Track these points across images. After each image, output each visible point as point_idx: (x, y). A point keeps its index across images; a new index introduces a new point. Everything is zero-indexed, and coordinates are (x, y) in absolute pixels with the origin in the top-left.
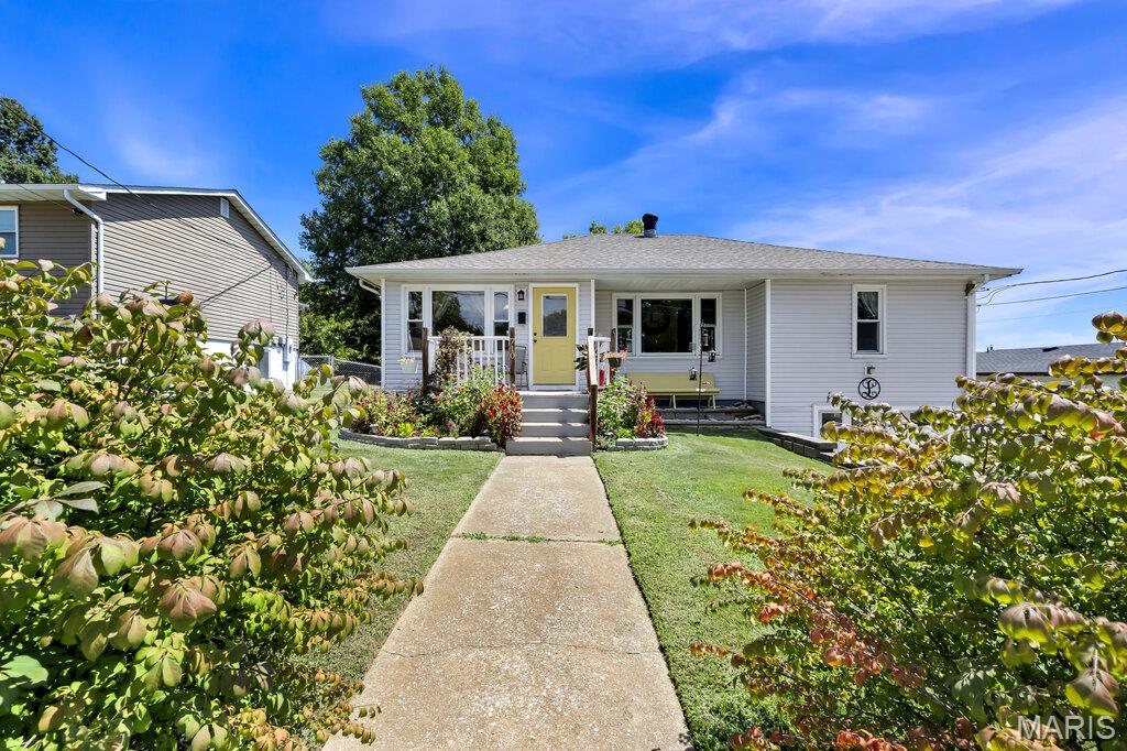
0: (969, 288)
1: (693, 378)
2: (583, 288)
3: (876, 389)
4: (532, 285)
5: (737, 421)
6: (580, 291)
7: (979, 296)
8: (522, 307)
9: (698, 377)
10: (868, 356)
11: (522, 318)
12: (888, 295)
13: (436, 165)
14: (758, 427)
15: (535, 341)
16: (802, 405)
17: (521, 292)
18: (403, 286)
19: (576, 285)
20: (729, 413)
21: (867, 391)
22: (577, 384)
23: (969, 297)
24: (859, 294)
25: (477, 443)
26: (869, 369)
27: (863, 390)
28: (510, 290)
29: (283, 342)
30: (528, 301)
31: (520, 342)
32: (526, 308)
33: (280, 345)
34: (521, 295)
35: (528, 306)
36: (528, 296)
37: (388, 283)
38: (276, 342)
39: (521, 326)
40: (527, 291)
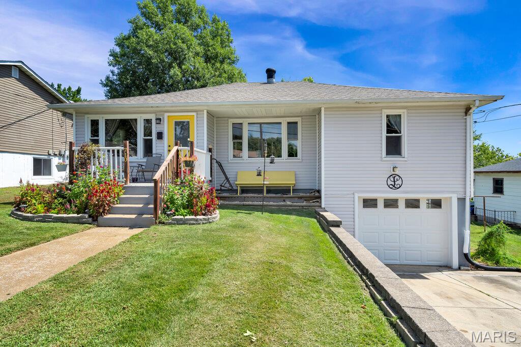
0: (467, 110)
1: (259, 175)
2: (199, 116)
3: (399, 182)
5: (305, 204)
6: (197, 117)
7: (474, 116)
8: (159, 129)
9: (262, 174)
10: (394, 159)
11: (160, 136)
12: (408, 116)
13: (174, 47)
14: (316, 208)
15: (170, 150)
16: (348, 192)
17: (159, 119)
18: (86, 116)
19: (194, 114)
20: (301, 198)
21: (393, 183)
23: (468, 117)
24: (388, 116)
25: (78, 218)
26: (394, 168)
27: (390, 183)
28: (153, 117)
29: (63, 153)
30: (164, 125)
31: (158, 151)
32: (162, 129)
33: (60, 155)
34: (159, 121)
35: (164, 128)
36: (163, 121)
37: (77, 114)
38: (57, 153)
39: (159, 141)
40: (163, 118)
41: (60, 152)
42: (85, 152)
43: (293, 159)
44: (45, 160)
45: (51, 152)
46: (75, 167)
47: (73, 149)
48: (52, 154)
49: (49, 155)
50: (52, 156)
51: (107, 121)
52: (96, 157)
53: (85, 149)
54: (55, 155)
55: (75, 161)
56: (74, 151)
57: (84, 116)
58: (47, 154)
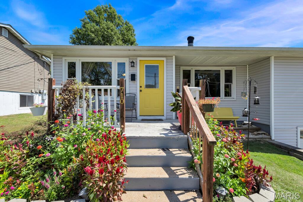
2: (168, 61)
4: (139, 59)
6: (167, 62)
8: (133, 71)
11: (133, 77)
14: (267, 140)
15: (141, 91)
16: (291, 127)
17: (133, 62)
18: (64, 58)
19: (164, 59)
20: (245, 130)
22: (165, 115)
28: (127, 61)
29: (42, 92)
30: (137, 67)
31: (131, 92)
32: (135, 72)
33: (40, 93)
34: (133, 64)
35: (136, 70)
36: (136, 64)
37: (55, 57)
38: (38, 92)
39: (132, 82)
40: (136, 62)
41: (40, 91)
42: (70, 91)
43: (228, 98)
44: (29, 96)
45: (33, 91)
46: (55, 111)
47: (53, 88)
48: (35, 92)
49: (32, 93)
50: (34, 93)
51: (83, 64)
52: (84, 97)
53: (70, 88)
54: (36, 93)
55: (56, 103)
56: (54, 90)
57: (62, 58)
58: (31, 92)
